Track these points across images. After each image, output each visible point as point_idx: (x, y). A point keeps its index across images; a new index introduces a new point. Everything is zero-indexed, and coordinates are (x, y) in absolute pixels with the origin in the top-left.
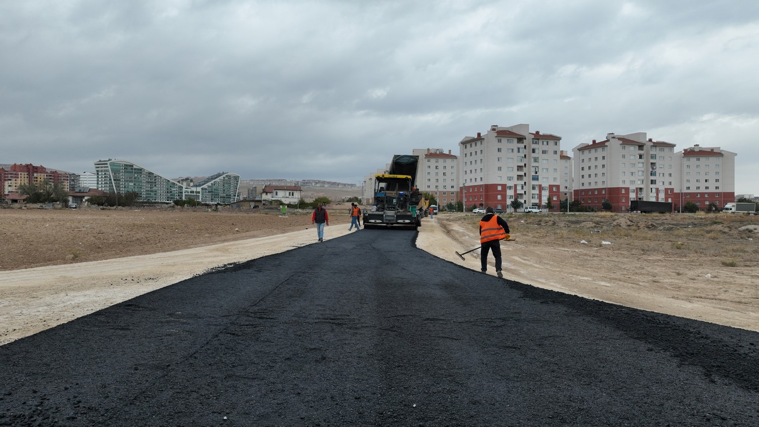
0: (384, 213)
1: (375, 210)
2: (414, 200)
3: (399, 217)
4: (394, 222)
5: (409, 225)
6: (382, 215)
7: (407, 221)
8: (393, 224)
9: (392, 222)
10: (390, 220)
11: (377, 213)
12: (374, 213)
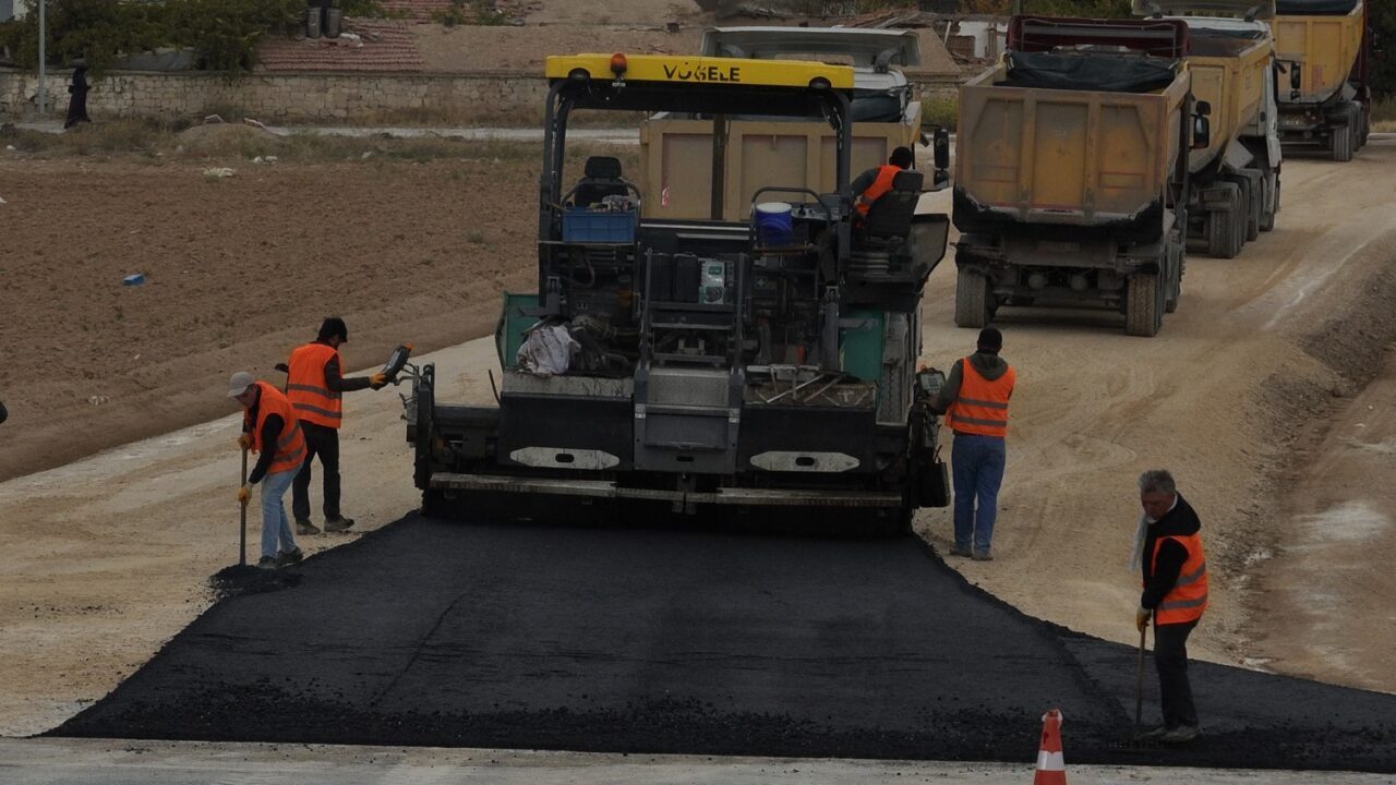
0: (641, 390)
1: (562, 362)
2: (877, 266)
3: (762, 427)
4: (726, 465)
5: (853, 499)
6: (624, 410)
7: (835, 462)
8: (710, 483)
9: (702, 466)
10: (685, 455)
11: (580, 387)
12: (558, 387)
